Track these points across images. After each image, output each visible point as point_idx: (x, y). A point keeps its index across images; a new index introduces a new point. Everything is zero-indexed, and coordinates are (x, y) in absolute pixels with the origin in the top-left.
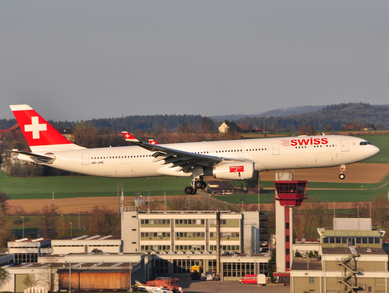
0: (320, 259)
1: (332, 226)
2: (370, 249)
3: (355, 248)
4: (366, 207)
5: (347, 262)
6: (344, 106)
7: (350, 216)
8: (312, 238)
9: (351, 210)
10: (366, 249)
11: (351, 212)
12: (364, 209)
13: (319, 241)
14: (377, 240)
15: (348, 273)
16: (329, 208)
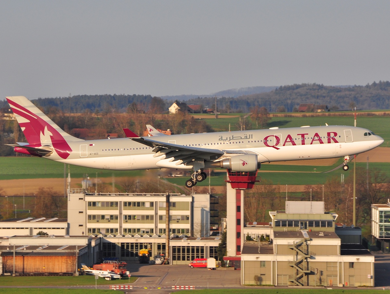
0: (271, 242)
1: (284, 209)
2: (322, 233)
3: (307, 232)
4: (319, 190)
5: (298, 246)
6: (297, 87)
7: (302, 199)
8: (264, 221)
9: (304, 194)
10: (318, 232)
11: (303, 195)
12: (317, 192)
13: (271, 225)
14: (330, 224)
15: (300, 257)
16: (281, 191)
